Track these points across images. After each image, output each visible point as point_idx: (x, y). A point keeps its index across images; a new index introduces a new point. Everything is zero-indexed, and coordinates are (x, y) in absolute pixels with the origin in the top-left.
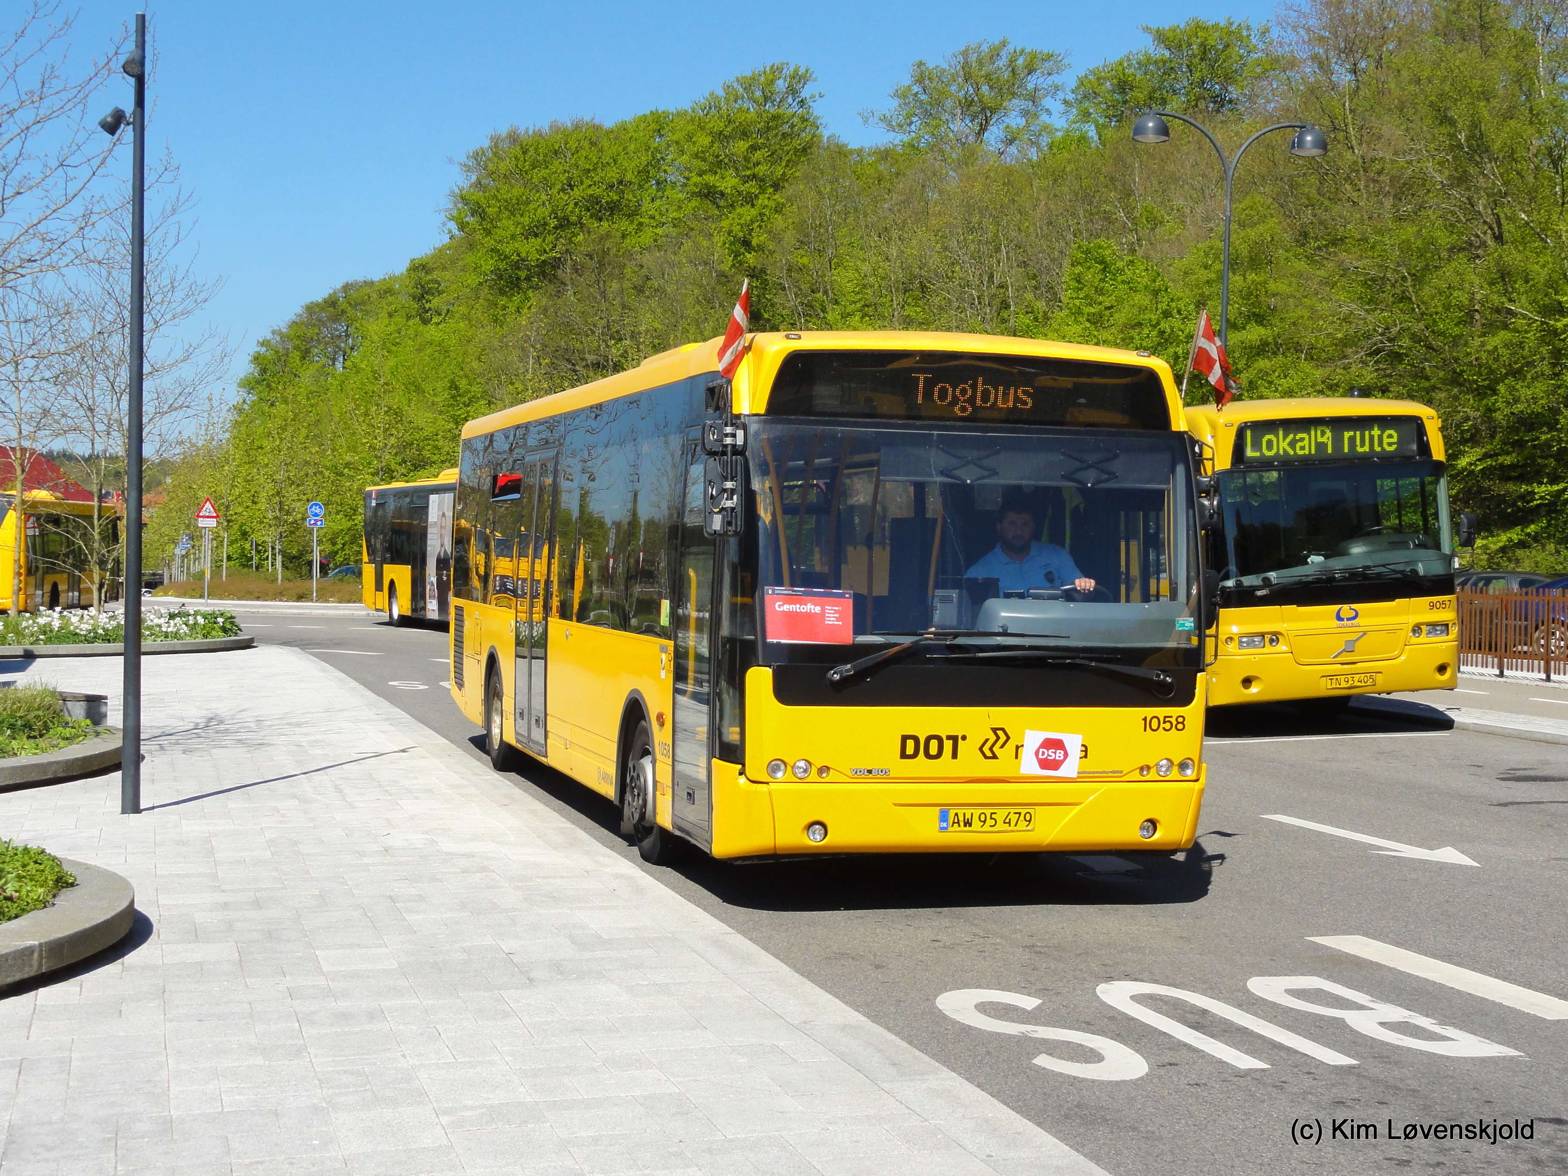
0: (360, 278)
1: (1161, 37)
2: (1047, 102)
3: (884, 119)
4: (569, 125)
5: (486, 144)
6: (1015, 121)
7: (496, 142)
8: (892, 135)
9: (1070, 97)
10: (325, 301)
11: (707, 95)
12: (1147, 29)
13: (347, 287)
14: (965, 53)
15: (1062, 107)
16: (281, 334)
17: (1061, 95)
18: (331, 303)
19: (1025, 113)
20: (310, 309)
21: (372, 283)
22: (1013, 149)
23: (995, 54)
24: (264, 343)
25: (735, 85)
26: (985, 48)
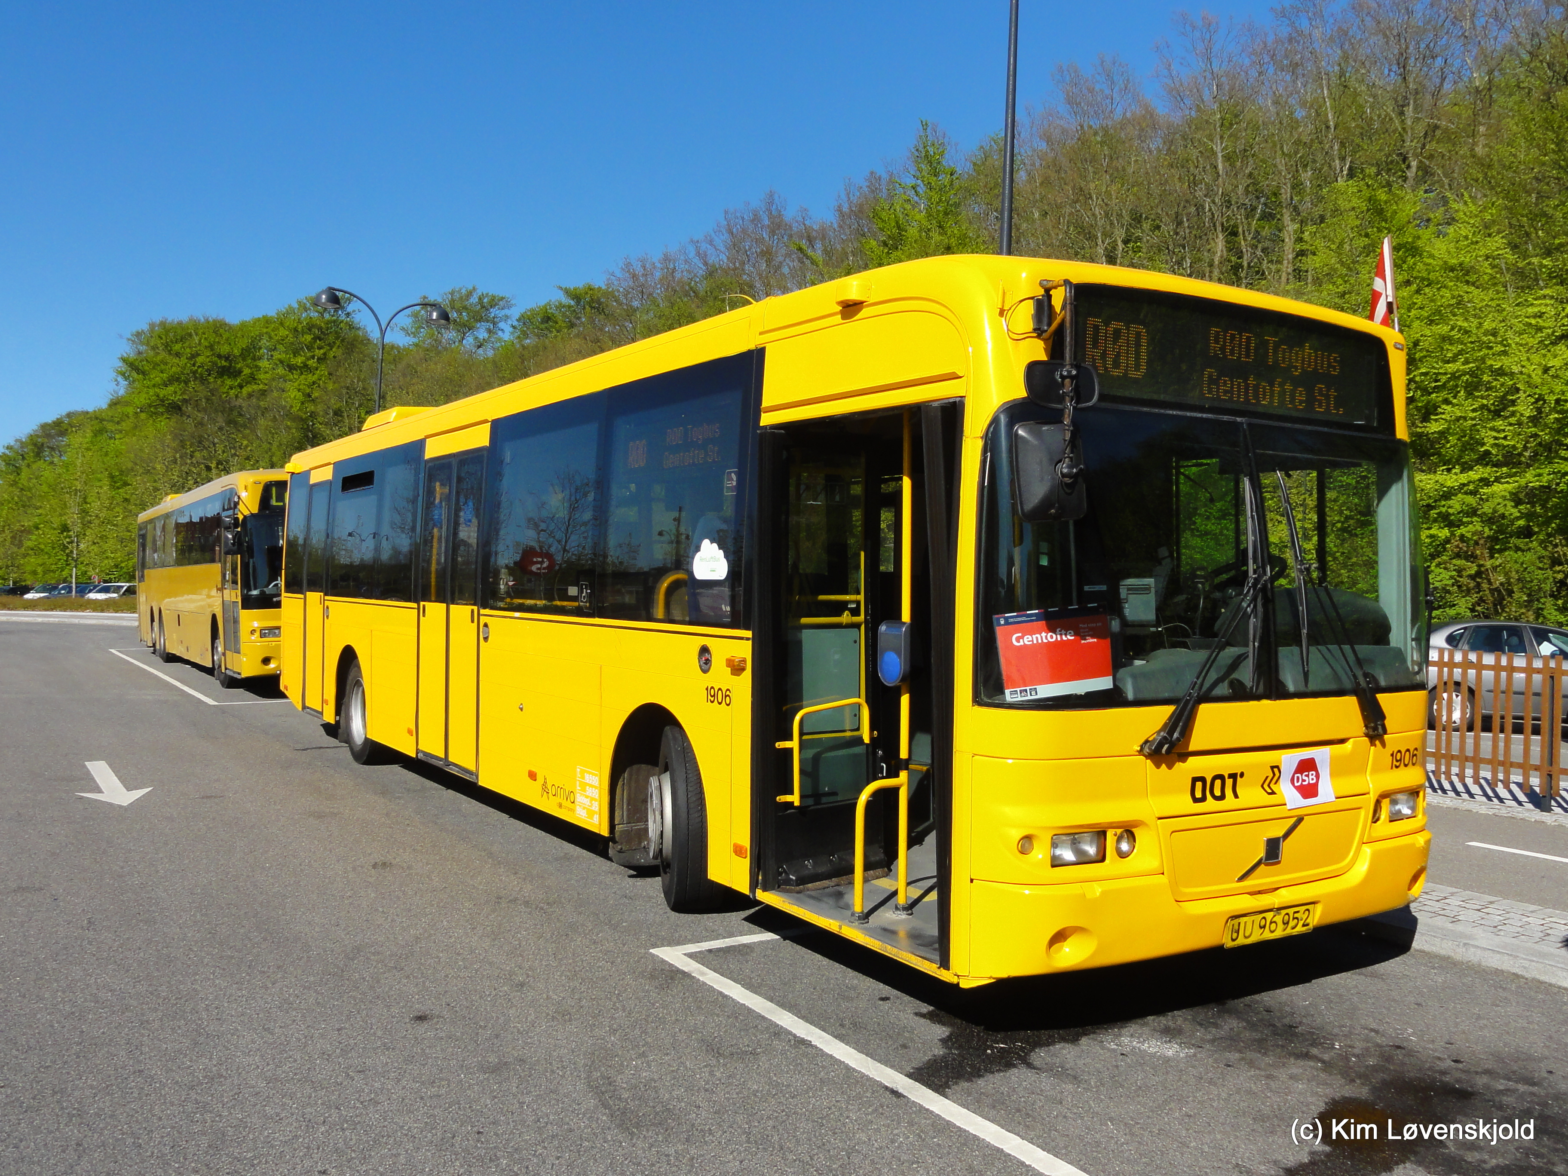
0: (80, 410)
1: (567, 292)
2: (502, 325)
3: (403, 329)
4: (203, 320)
5: (146, 328)
6: (482, 334)
7: (152, 326)
8: (408, 338)
9: (515, 323)
10: (54, 422)
11: (287, 306)
12: (561, 288)
13: (69, 415)
14: (452, 294)
15: (511, 329)
16: (22, 442)
17: (510, 322)
18: (58, 423)
19: (489, 331)
20: (44, 426)
21: (87, 413)
22: (480, 351)
23: (470, 294)
24: (9, 448)
25: (305, 301)
26: (464, 291)
